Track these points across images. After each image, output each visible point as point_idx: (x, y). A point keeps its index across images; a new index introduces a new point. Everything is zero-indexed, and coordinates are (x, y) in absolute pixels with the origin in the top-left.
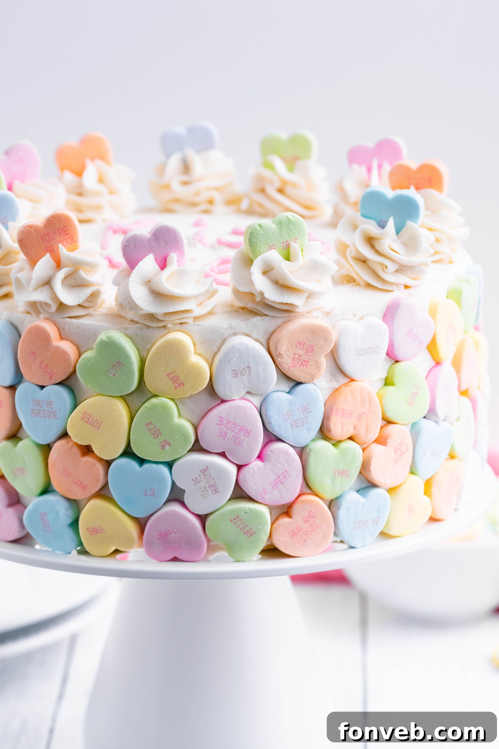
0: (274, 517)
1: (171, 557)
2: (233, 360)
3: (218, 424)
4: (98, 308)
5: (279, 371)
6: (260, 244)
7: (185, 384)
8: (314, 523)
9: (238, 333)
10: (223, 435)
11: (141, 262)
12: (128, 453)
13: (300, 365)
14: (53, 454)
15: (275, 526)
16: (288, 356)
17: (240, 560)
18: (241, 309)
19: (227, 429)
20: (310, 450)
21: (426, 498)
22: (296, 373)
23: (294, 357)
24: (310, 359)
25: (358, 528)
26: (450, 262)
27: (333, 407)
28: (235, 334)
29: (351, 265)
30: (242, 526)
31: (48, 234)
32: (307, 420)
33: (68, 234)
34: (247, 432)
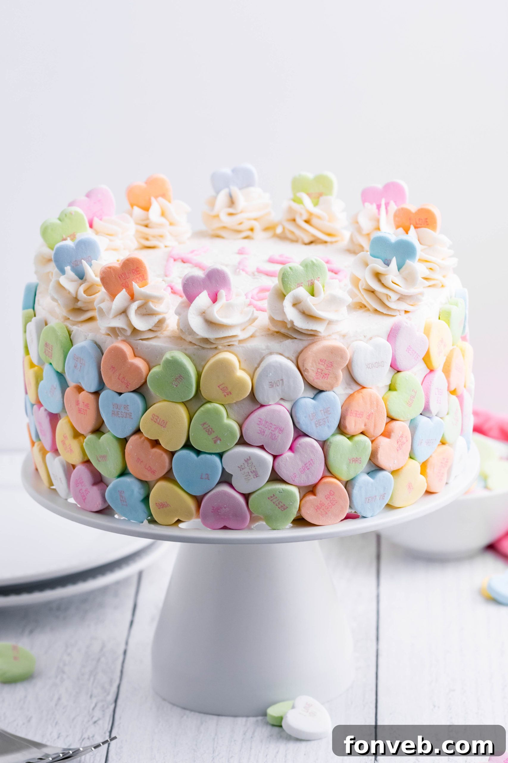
0: (302, 495)
1: (222, 526)
2: (269, 374)
3: (258, 424)
4: (164, 331)
5: (305, 382)
6: (291, 282)
7: (232, 393)
8: (334, 499)
9: (273, 353)
10: (262, 432)
11: (197, 297)
12: (188, 446)
13: (322, 377)
14: (129, 446)
15: (303, 502)
16: (313, 370)
17: (275, 529)
18: (276, 333)
19: (265, 427)
20: (330, 443)
21: (422, 477)
22: (319, 383)
23: (318, 372)
24: (330, 372)
25: (368, 502)
26: (443, 286)
27: (348, 409)
28: (271, 353)
29: (363, 295)
30: (277, 503)
31: (124, 274)
32: (328, 419)
33: (140, 273)
34: (281, 430)
